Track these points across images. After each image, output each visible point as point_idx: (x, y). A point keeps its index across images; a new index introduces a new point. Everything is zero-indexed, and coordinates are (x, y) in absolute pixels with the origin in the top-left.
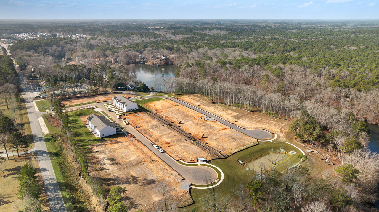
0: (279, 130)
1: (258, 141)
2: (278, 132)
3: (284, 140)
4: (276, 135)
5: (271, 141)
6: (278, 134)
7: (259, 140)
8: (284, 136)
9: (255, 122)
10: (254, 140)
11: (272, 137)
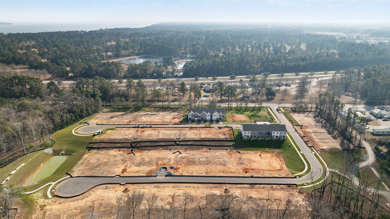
0: (48, 207)
1: (69, 176)
2: (49, 204)
3: (35, 195)
4: (50, 196)
5: (54, 184)
6: (47, 201)
7: (69, 178)
8: (36, 202)
9: (96, 204)
10: (75, 175)
11: (54, 191)
